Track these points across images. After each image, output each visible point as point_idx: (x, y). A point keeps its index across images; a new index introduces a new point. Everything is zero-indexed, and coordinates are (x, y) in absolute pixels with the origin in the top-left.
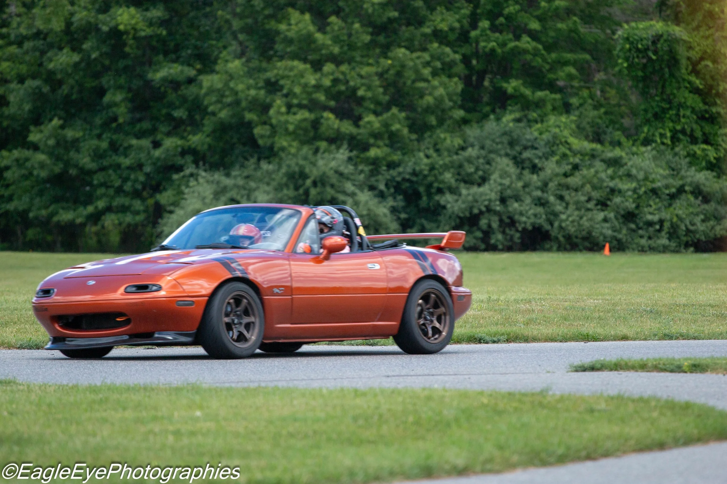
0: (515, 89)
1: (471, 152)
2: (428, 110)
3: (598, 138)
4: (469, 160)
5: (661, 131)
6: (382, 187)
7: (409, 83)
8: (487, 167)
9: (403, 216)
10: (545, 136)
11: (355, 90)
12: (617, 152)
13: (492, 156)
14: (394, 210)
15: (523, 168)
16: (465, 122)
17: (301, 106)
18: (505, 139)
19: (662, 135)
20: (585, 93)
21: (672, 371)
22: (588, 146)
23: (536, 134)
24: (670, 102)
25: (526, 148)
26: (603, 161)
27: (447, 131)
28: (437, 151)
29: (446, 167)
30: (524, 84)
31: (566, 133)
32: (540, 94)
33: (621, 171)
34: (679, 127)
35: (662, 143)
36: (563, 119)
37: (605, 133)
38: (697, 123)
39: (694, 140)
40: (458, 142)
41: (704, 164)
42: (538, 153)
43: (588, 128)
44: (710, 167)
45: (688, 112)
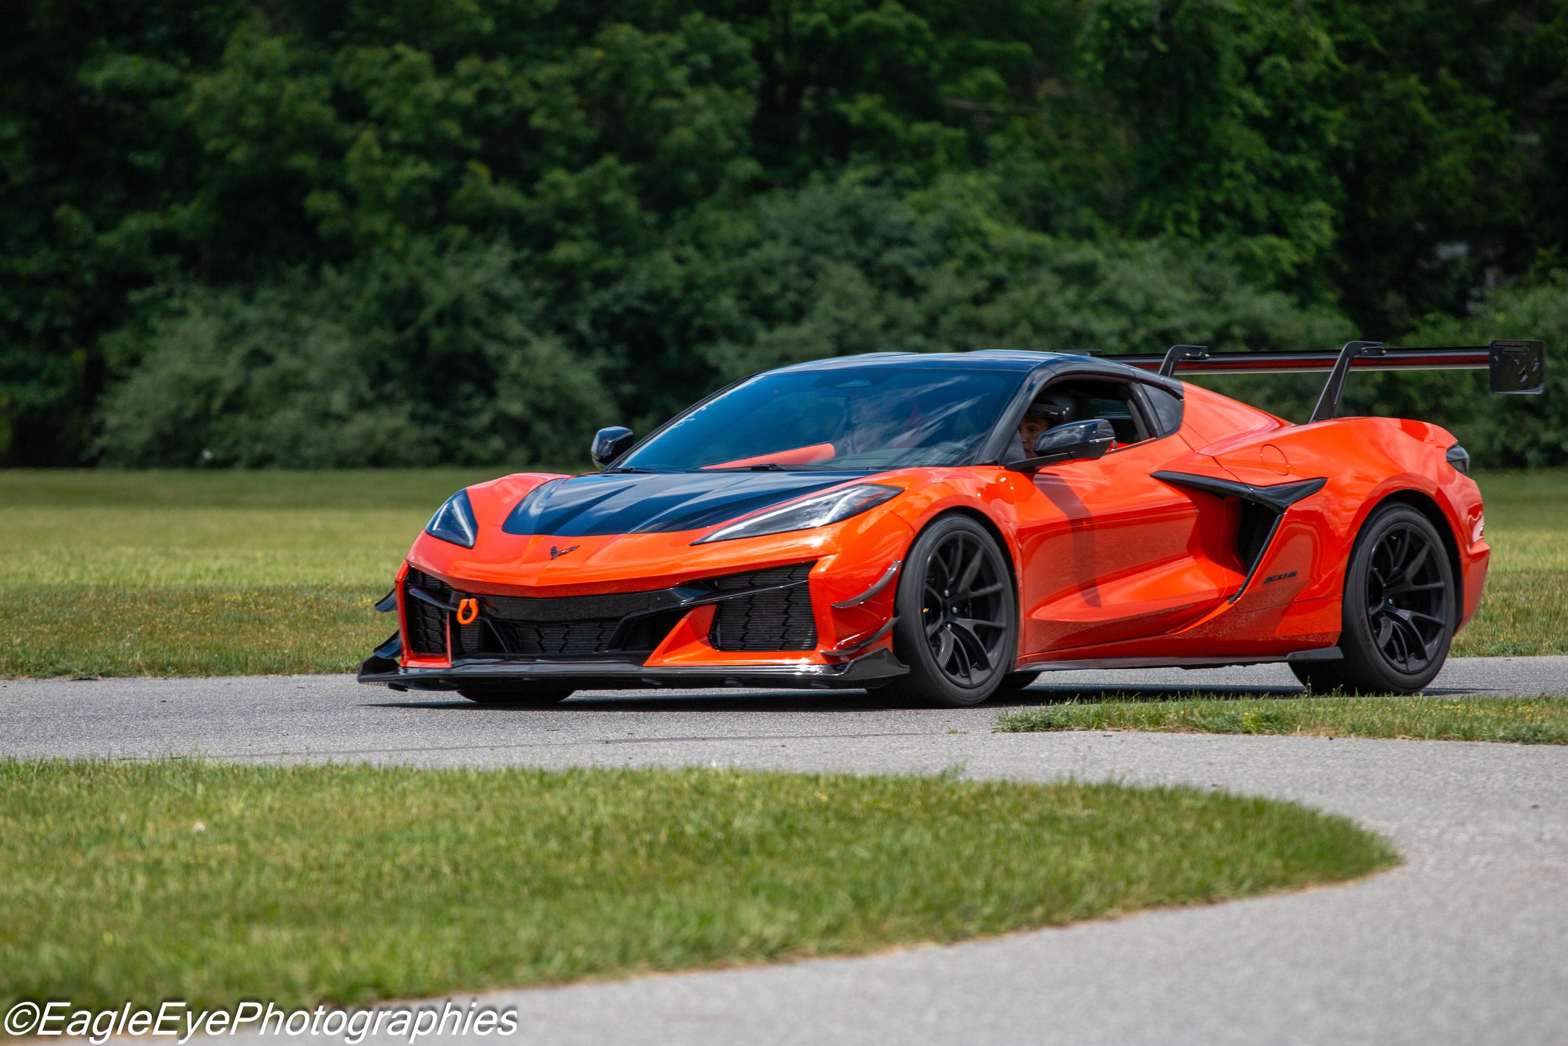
0: (868, 116)
1: (773, 251)
2: (683, 158)
3: (1043, 221)
4: (768, 271)
5: (1179, 207)
6: (583, 325)
7: (640, 100)
8: (806, 283)
9: (628, 389)
10: (933, 219)
11: (525, 114)
12: (1087, 252)
13: (819, 259)
14: (607, 377)
15: (884, 287)
16: (757, 186)
17: (407, 148)
18: (845, 224)
19: (1180, 217)
20: (1020, 125)
21: (1219, 731)
22: (1023, 238)
23: (911, 214)
24: (1200, 145)
25: (889, 243)
26: (1057, 271)
27: (723, 207)
28: (701, 247)
29: (719, 284)
30: (889, 106)
31: (977, 210)
32: (922, 129)
33: (1095, 295)
34: (1218, 198)
35: (1181, 233)
36: (972, 180)
37: (1060, 210)
38: (1256, 189)
39: (1251, 228)
40: (746, 229)
41: (1271, 277)
42: (917, 253)
43: (1025, 202)
44: (1285, 284)
45: (1239, 167)
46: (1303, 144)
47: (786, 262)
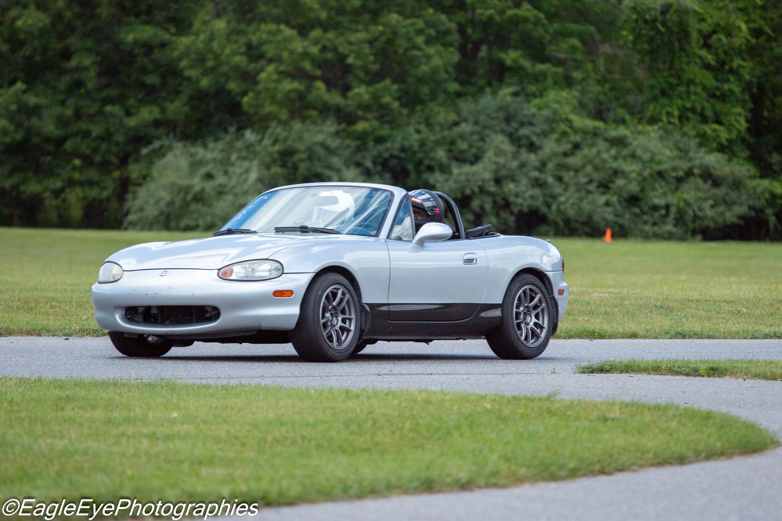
0: (514, 61)
1: (465, 128)
2: (420, 80)
3: (599, 115)
4: (462, 137)
5: (669, 109)
6: (369, 164)
7: (401, 51)
8: (481, 144)
10: (546, 112)
11: (344, 57)
12: (622, 131)
13: (487, 132)
15: (520, 146)
16: (459, 95)
18: (501, 115)
19: (669, 114)
20: (590, 66)
21: (687, 375)
22: (590, 123)
23: (534, 110)
24: (679, 78)
25: (522, 124)
26: (606, 140)
27: (440, 105)
28: (429, 125)
29: (438, 143)
30: (523, 56)
31: (567, 109)
32: (541, 67)
33: (625, 152)
34: (688, 105)
35: (670, 123)
36: (565, 94)
37: (608, 110)
38: (707, 101)
39: (704, 120)
40: (452, 117)
41: (715, 145)
42: (538, 130)
43: (591, 105)
44: (721, 149)
45: (699, 89)
46: (732, 78)
47: (472, 134)
